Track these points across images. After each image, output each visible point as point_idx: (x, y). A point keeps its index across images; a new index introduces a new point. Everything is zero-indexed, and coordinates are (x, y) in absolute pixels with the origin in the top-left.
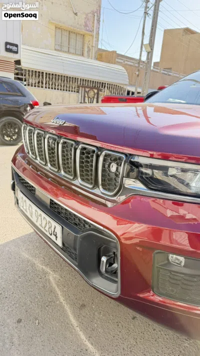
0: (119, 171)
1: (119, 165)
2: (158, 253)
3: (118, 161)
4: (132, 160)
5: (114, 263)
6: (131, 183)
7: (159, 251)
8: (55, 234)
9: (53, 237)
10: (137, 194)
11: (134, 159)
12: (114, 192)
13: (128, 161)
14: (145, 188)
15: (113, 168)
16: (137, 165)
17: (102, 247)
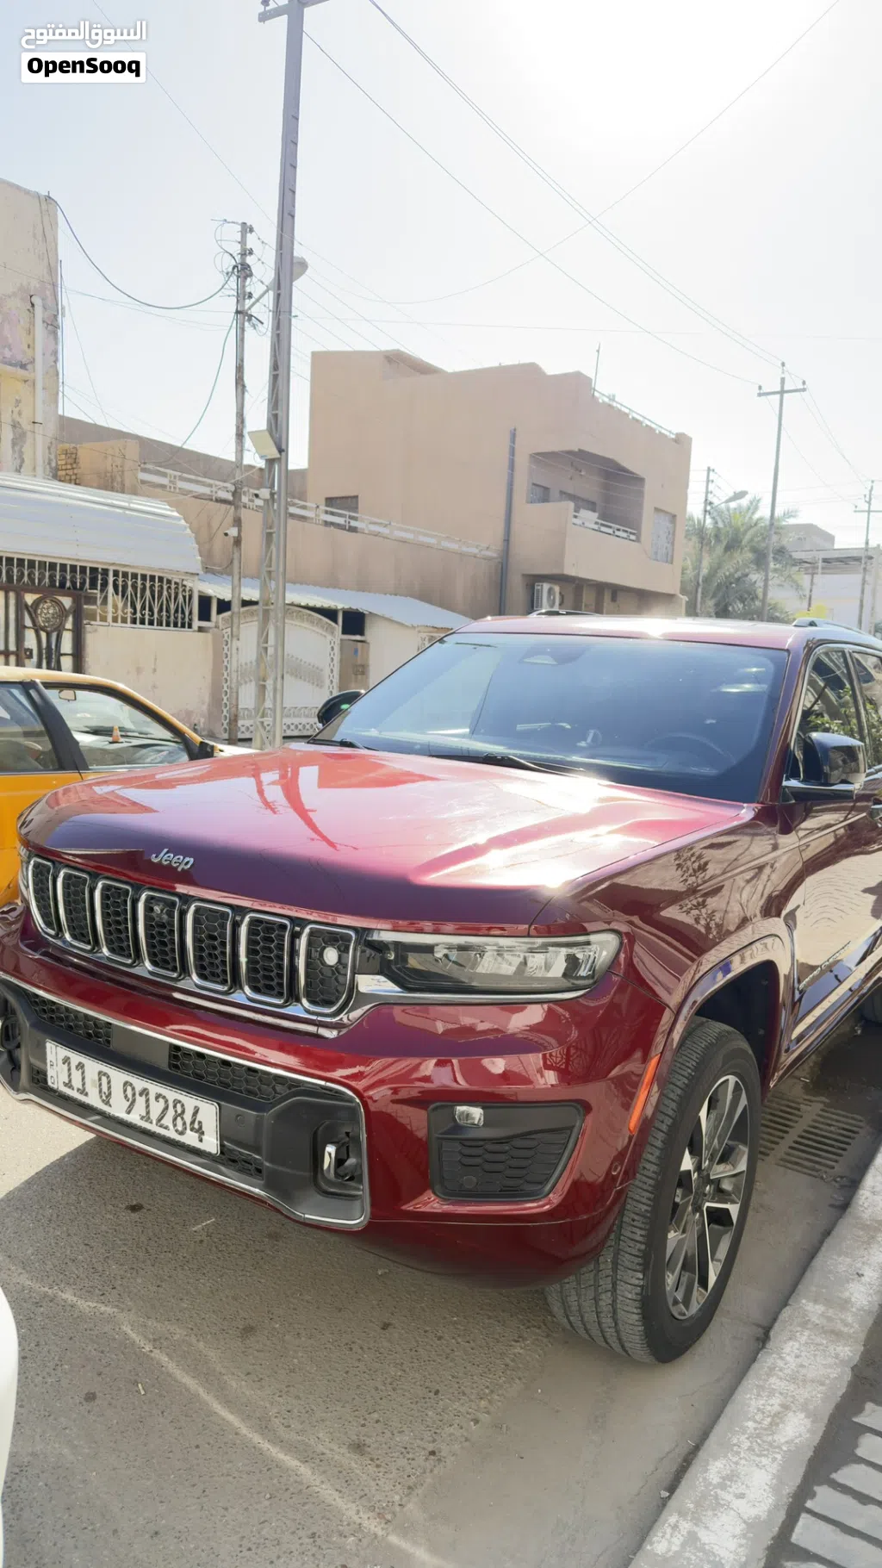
0: (343, 961)
1: (343, 950)
2: (436, 1108)
3: (340, 942)
4: (370, 939)
5: (348, 1157)
6: (371, 984)
7: (438, 1104)
8: (196, 1126)
9: (190, 1139)
10: (384, 1003)
11: (372, 937)
12: (335, 1008)
13: (363, 941)
14: (399, 990)
15: (331, 956)
16: (380, 947)
17: (321, 1128)
